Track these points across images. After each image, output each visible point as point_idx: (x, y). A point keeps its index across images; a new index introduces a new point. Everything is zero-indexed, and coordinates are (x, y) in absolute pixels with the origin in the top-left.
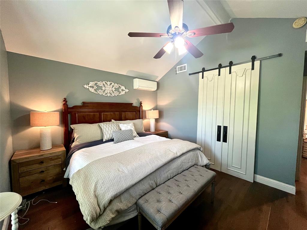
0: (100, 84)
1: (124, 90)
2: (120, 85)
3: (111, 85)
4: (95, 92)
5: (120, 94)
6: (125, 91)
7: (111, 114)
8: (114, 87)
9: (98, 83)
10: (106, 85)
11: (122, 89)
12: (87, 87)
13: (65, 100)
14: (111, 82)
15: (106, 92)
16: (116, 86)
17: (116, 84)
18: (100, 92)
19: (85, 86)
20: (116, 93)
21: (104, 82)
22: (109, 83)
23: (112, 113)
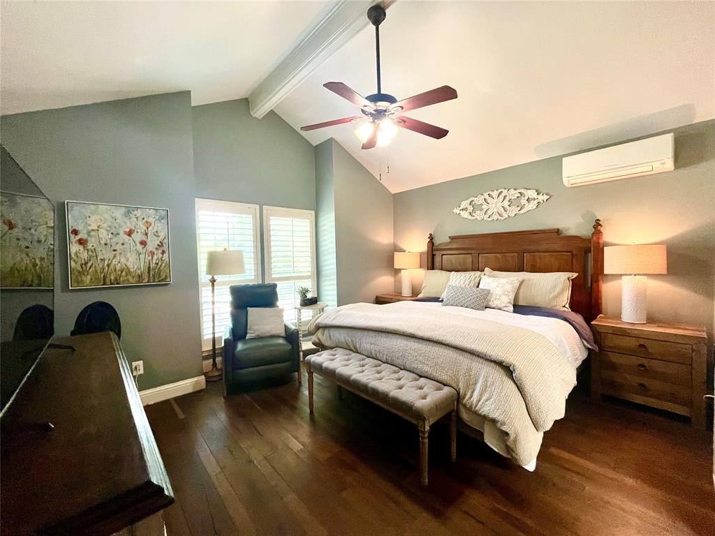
0: (479, 200)
1: (534, 199)
2: (522, 191)
3: (501, 197)
4: (470, 217)
5: (522, 212)
6: (536, 202)
7: (496, 256)
8: (507, 199)
9: (475, 199)
10: (490, 200)
11: (527, 198)
12: (458, 212)
13: (431, 238)
14: (499, 191)
15: (489, 213)
16: (513, 194)
17: (512, 191)
18: (479, 215)
19: (455, 211)
20: (514, 211)
21: (485, 194)
22: (495, 194)
23: (498, 255)
